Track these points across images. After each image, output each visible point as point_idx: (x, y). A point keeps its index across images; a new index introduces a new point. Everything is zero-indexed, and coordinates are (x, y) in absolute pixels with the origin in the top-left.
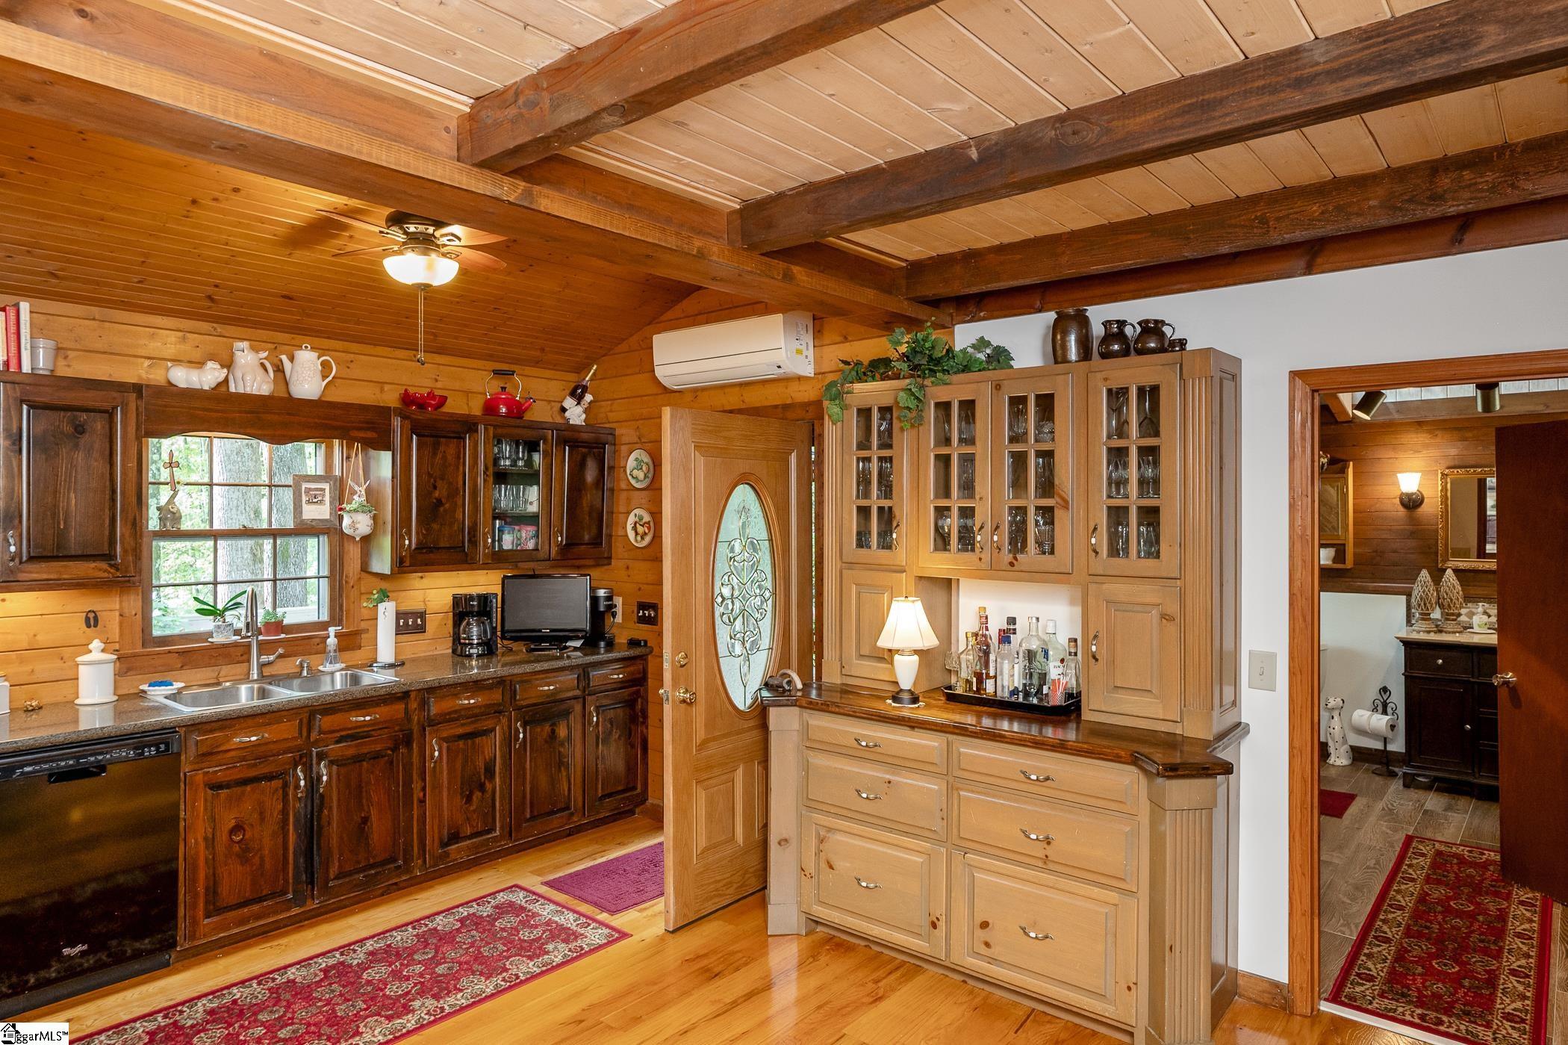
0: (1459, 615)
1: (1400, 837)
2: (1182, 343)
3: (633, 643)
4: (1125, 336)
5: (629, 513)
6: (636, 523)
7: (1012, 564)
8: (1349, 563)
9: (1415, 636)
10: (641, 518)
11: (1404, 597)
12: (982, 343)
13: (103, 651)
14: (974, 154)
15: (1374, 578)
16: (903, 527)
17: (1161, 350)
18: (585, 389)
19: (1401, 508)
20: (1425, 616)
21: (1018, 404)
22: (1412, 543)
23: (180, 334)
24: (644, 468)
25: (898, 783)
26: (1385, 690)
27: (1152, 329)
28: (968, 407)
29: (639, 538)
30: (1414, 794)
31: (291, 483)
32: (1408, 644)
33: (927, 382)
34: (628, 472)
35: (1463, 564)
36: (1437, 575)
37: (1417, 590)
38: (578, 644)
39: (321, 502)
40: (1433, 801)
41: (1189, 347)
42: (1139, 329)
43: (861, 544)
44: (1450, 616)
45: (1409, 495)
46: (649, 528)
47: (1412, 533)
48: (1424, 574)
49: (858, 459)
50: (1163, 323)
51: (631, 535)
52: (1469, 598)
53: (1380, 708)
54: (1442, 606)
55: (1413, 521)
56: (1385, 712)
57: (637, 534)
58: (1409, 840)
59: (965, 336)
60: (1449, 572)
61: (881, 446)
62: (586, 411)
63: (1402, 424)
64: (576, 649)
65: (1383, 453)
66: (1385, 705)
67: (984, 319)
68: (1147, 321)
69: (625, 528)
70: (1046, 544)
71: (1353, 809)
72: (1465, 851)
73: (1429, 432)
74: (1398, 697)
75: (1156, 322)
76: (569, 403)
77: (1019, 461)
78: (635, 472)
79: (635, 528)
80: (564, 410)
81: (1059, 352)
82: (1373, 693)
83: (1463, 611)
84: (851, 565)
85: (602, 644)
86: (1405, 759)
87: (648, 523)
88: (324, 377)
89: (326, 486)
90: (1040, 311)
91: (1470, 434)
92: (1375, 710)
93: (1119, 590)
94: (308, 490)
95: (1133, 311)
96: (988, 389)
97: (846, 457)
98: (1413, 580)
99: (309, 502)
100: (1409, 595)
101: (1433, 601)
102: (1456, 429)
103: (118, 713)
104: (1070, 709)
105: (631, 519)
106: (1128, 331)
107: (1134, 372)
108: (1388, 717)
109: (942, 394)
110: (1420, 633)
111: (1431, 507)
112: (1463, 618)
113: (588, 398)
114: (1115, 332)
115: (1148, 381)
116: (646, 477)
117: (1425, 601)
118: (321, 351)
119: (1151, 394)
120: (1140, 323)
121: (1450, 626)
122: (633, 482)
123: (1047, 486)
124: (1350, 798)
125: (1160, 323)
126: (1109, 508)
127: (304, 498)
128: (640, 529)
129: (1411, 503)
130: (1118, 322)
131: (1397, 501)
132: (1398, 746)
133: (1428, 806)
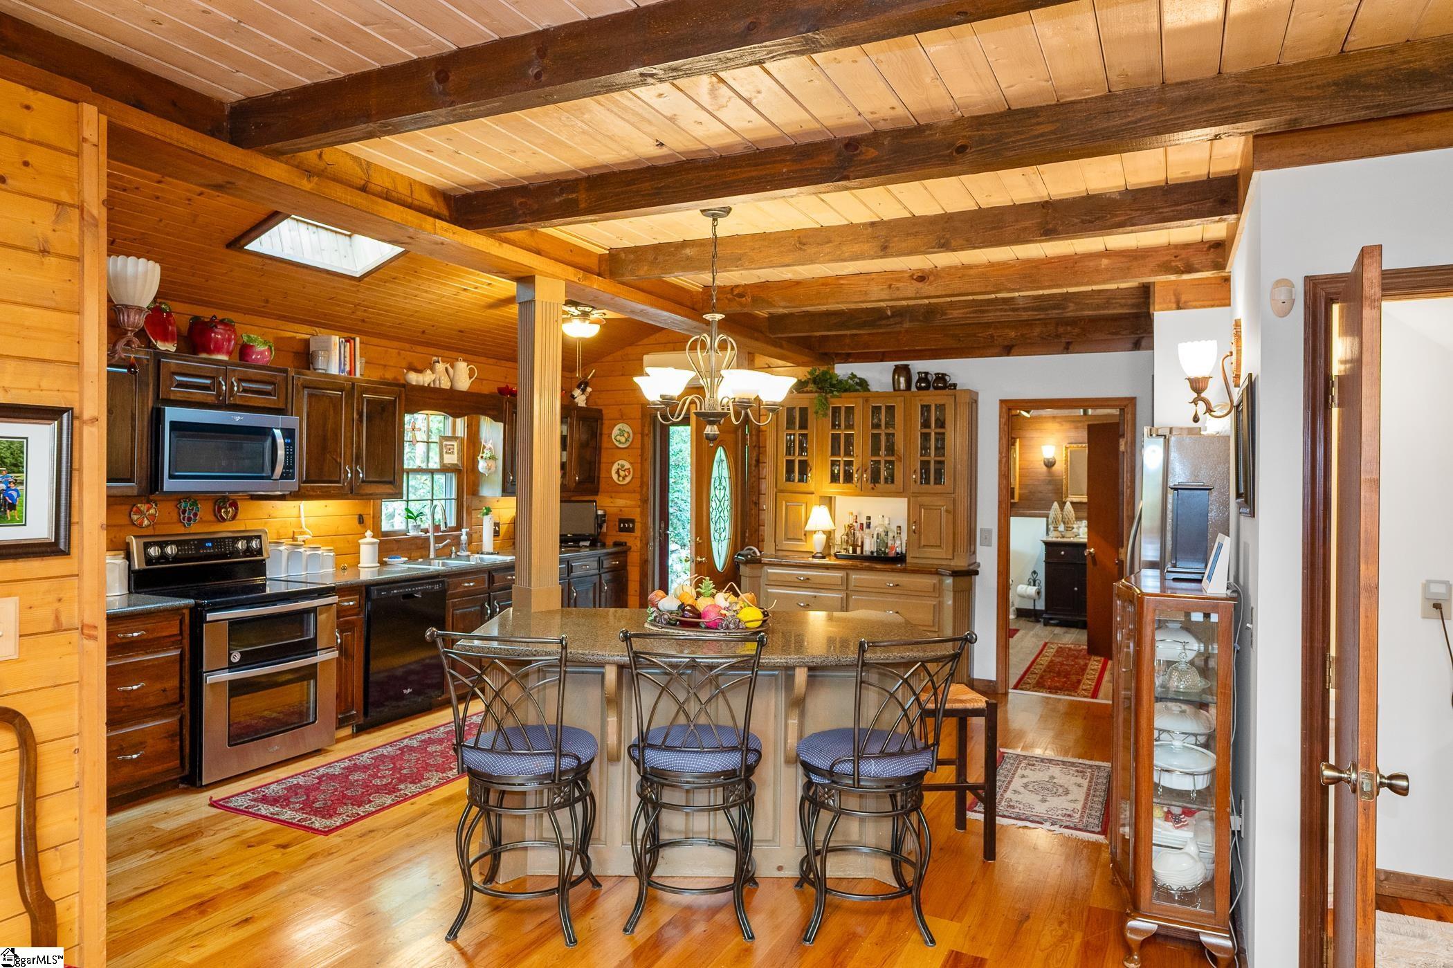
0: (1073, 528)
1: (1042, 643)
2: (955, 385)
3: (616, 544)
4: (928, 380)
5: (613, 463)
6: (618, 469)
7: (873, 489)
8: (1016, 500)
9: (1050, 539)
10: (623, 466)
11: (1045, 519)
12: (853, 376)
13: (373, 537)
14: (889, 313)
15: (1029, 508)
16: (814, 470)
17: (944, 388)
18: (587, 384)
19: (1044, 467)
20: (1056, 529)
21: (876, 410)
22: (1050, 487)
23: (397, 351)
24: (626, 435)
25: (820, 596)
26: (1034, 572)
27: (941, 377)
28: (849, 410)
29: (621, 479)
30: (1049, 628)
31: (438, 441)
32: (1047, 544)
33: (829, 396)
34: (613, 437)
35: (1075, 500)
36: (1062, 505)
37: (1052, 514)
38: (587, 543)
39: (453, 453)
40: (1058, 630)
41: (958, 388)
42: (934, 377)
43: (789, 479)
44: (1069, 528)
45: (1048, 460)
46: (629, 473)
47: (1050, 481)
48: (1056, 505)
49: (787, 435)
50: (946, 375)
51: (615, 477)
52: (1078, 519)
53: (1032, 583)
54: (1064, 523)
55: (1050, 474)
56: (1034, 585)
57: (619, 476)
58: (1045, 645)
59: (842, 370)
60: (1068, 504)
61: (801, 428)
62: (587, 399)
63: (1045, 417)
64: (586, 547)
65: (1035, 434)
66: (1034, 581)
67: (851, 362)
68: (938, 374)
69: (610, 472)
70: (891, 479)
71: (1018, 635)
72: (1072, 646)
73: (1059, 422)
74: (1041, 576)
75: (942, 374)
76: (577, 392)
77: (876, 438)
78: (618, 438)
79: (618, 472)
80: (573, 397)
81: (896, 385)
82: (1028, 575)
83: (1075, 526)
84: (782, 491)
85: (599, 544)
86: (1046, 611)
87: (629, 469)
88: (470, 378)
89: (455, 444)
90: (882, 361)
91: (1080, 425)
92: (1029, 584)
93: (926, 500)
94: (446, 445)
95: (933, 366)
96: (860, 401)
97: (780, 434)
98: (1049, 509)
99: (447, 453)
100: (1048, 517)
101: (1060, 519)
102: (1073, 421)
103: (379, 573)
104: (900, 558)
105: (615, 467)
106: (929, 377)
107: (933, 398)
108: (1036, 588)
109: (836, 403)
110: (1053, 537)
111: (1059, 467)
112: (1075, 530)
113: (589, 390)
114: (924, 377)
115: (939, 402)
116: (626, 440)
117: (1056, 521)
118: (469, 362)
119: (941, 408)
120: (935, 374)
121: (1068, 534)
122: (617, 444)
123: (891, 450)
124: (1017, 631)
125: (944, 375)
126: (921, 461)
127: (445, 451)
128: (622, 473)
129: (1050, 464)
130: (924, 373)
131: (1042, 463)
132: (1041, 605)
133: (1055, 632)
